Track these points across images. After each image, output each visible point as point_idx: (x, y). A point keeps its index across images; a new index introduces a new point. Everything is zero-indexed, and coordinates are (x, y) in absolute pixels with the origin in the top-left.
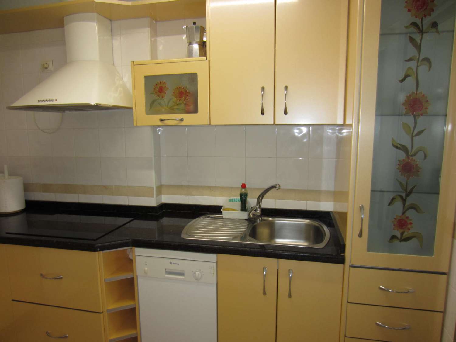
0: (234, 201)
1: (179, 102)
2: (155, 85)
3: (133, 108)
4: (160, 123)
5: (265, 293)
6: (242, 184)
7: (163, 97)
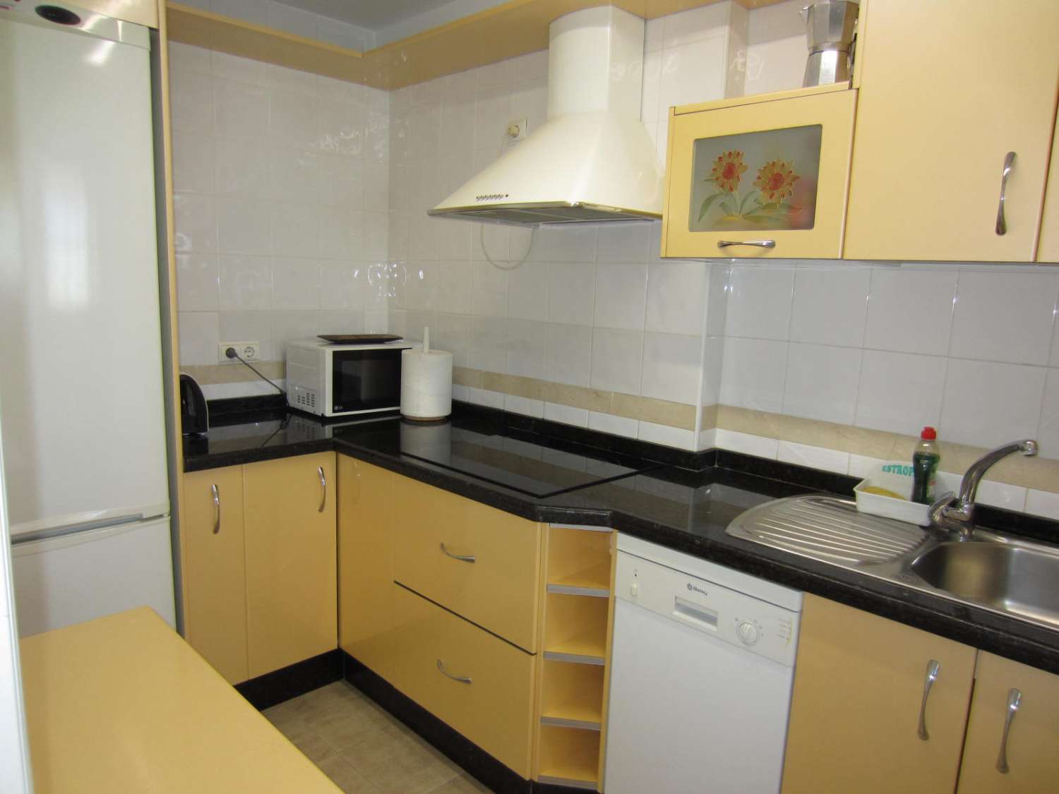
0: (899, 472)
1: (770, 201)
2: (717, 160)
3: (664, 217)
4: (718, 253)
5: (924, 735)
6: (923, 430)
7: (731, 189)
